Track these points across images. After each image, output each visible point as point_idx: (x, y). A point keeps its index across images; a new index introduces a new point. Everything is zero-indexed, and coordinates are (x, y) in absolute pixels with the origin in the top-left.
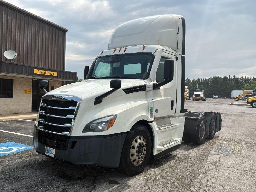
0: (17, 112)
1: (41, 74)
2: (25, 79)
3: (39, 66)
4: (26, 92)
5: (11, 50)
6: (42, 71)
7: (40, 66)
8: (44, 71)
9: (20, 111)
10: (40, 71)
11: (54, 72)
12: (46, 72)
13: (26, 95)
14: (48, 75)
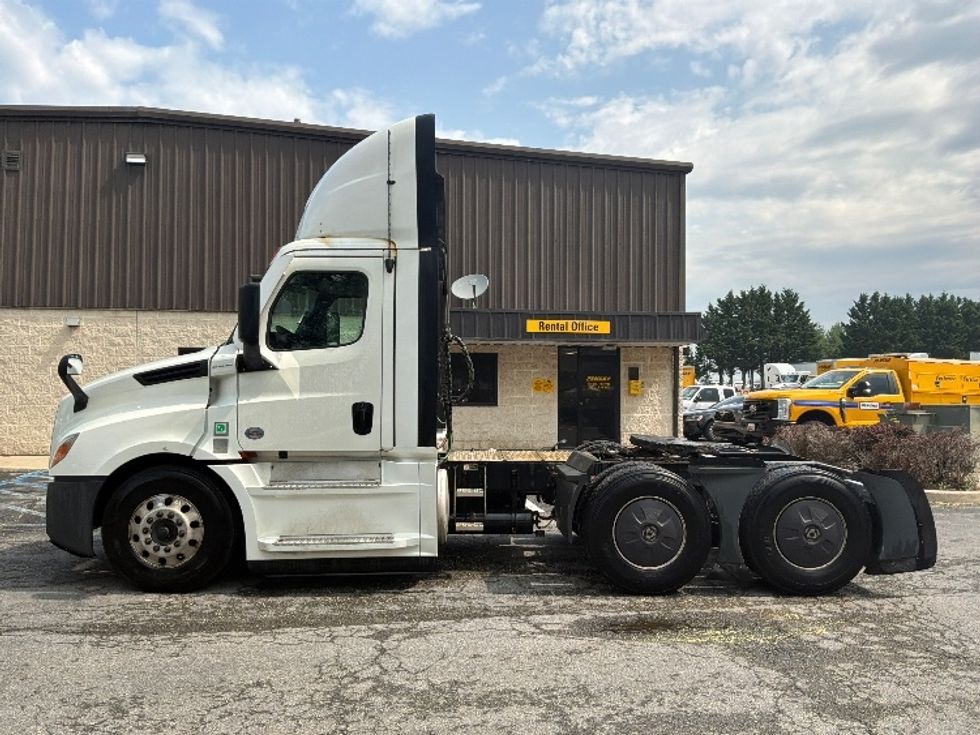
1: (550, 331)
3: (542, 309)
4: (537, 388)
5: (474, 273)
6: (555, 322)
7: (545, 306)
8: (562, 322)
10: (546, 322)
11: (600, 320)
12: (570, 322)
13: (540, 395)
14: (577, 331)
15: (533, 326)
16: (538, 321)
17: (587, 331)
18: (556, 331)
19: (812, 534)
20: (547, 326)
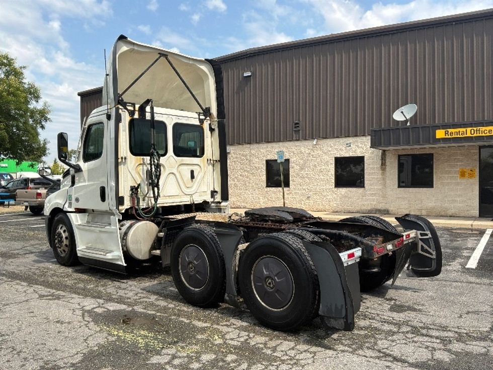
0: (443, 213)
1: (454, 136)
2: (461, 150)
4: (463, 175)
6: (457, 130)
8: (461, 130)
9: (450, 213)
12: (469, 129)
13: (464, 181)
14: (475, 135)
15: (440, 134)
16: (444, 130)
17: (483, 135)
18: (458, 136)
19: (270, 284)
20: (451, 133)
